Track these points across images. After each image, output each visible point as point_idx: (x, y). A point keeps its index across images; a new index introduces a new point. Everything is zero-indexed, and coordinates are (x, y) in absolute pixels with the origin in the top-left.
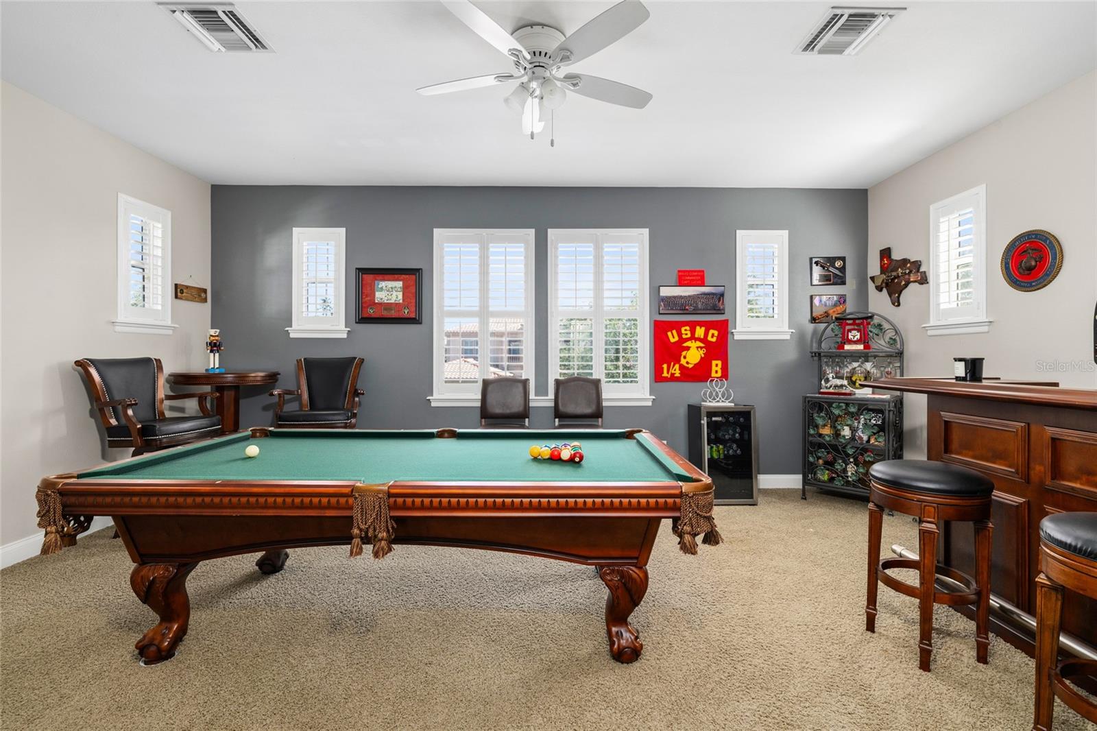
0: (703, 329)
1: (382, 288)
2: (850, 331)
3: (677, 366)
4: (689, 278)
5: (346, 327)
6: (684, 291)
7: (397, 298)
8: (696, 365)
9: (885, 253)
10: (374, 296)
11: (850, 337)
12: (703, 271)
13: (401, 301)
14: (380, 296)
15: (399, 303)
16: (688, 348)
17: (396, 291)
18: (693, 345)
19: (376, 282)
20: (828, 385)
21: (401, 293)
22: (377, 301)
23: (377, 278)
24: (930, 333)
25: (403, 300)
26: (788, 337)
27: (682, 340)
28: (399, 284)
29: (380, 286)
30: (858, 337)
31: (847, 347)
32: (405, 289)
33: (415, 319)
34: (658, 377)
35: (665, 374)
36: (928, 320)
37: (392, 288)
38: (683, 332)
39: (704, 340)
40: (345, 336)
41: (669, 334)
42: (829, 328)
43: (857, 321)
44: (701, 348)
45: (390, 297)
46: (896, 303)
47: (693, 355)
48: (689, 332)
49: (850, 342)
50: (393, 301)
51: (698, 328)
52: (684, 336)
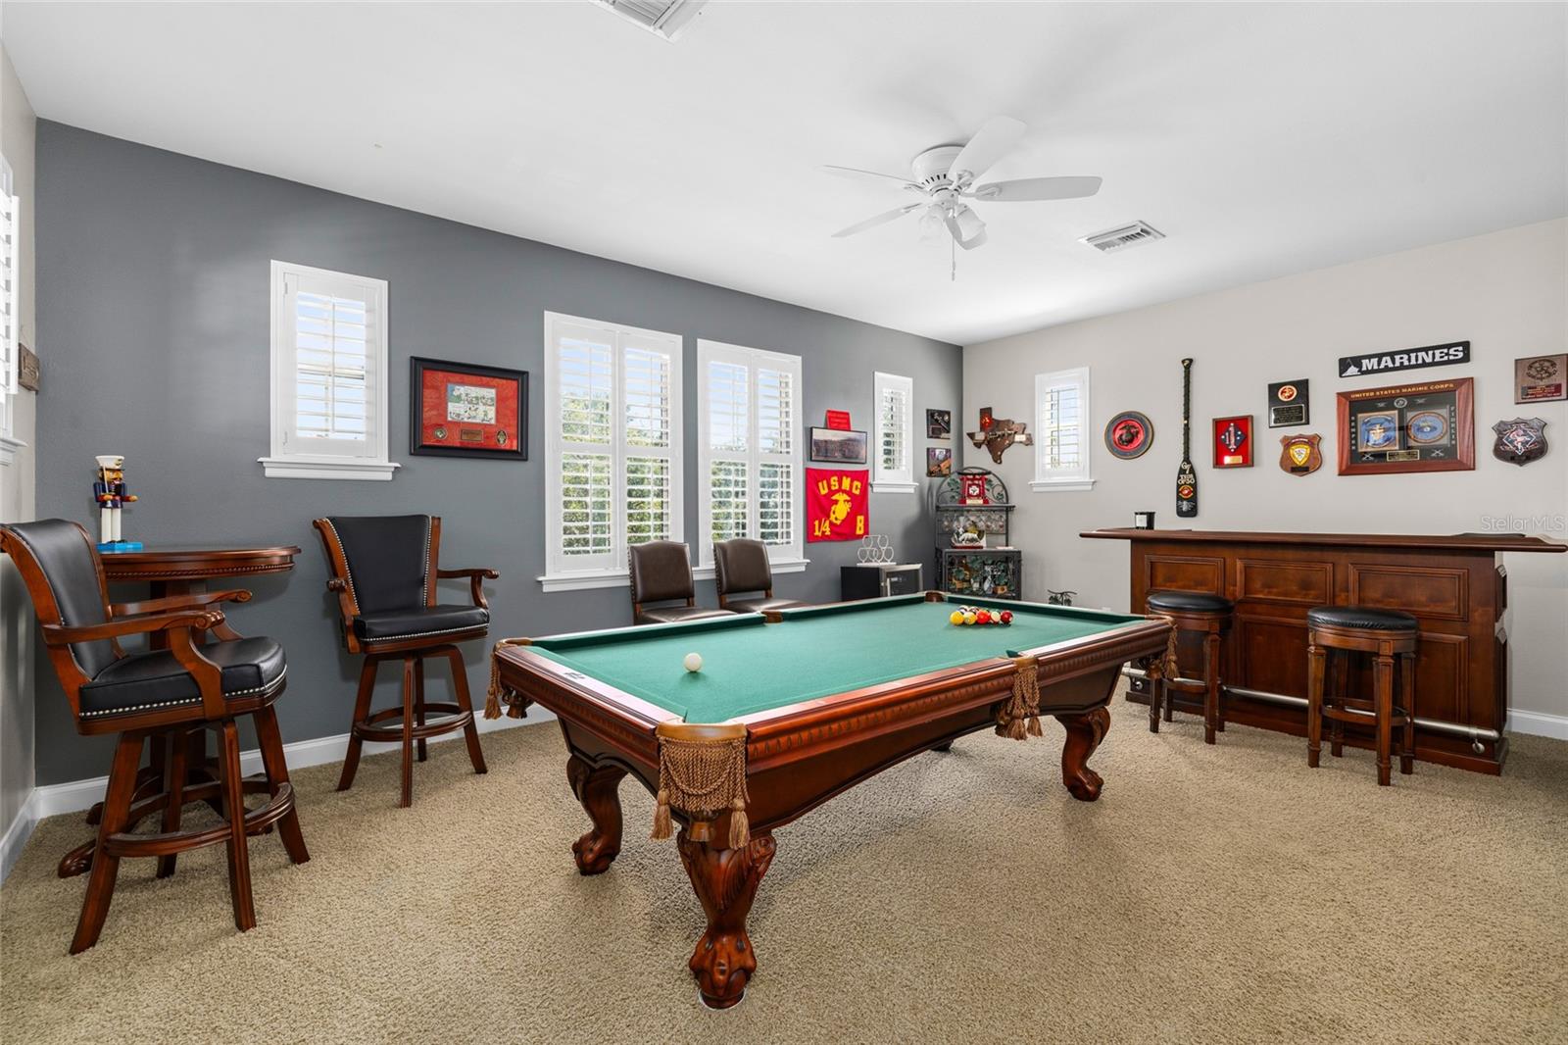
0: (849, 479)
1: (459, 397)
2: (970, 486)
3: (827, 523)
4: (837, 420)
5: (390, 461)
6: (834, 436)
7: (486, 415)
8: (843, 521)
9: (986, 412)
10: (446, 408)
11: (971, 492)
12: (848, 414)
13: (493, 422)
14: (456, 410)
15: (491, 425)
16: (836, 502)
17: (484, 404)
18: (841, 497)
19: (450, 386)
20: (960, 539)
21: (493, 408)
22: (449, 419)
23: (451, 379)
24: (1035, 489)
25: (497, 420)
26: (912, 491)
27: (832, 493)
28: (491, 393)
29: (455, 393)
30: (977, 492)
31: (969, 502)
32: (500, 401)
33: (516, 452)
34: (810, 537)
35: (817, 533)
36: (1033, 478)
37: (477, 398)
38: (833, 483)
39: (849, 493)
40: (388, 476)
41: (820, 484)
42: (946, 483)
43: (977, 477)
44: (848, 501)
45: (473, 413)
46: (997, 459)
47: (841, 510)
48: (837, 483)
49: (970, 496)
50: (478, 421)
51: (844, 478)
52: (833, 488)
